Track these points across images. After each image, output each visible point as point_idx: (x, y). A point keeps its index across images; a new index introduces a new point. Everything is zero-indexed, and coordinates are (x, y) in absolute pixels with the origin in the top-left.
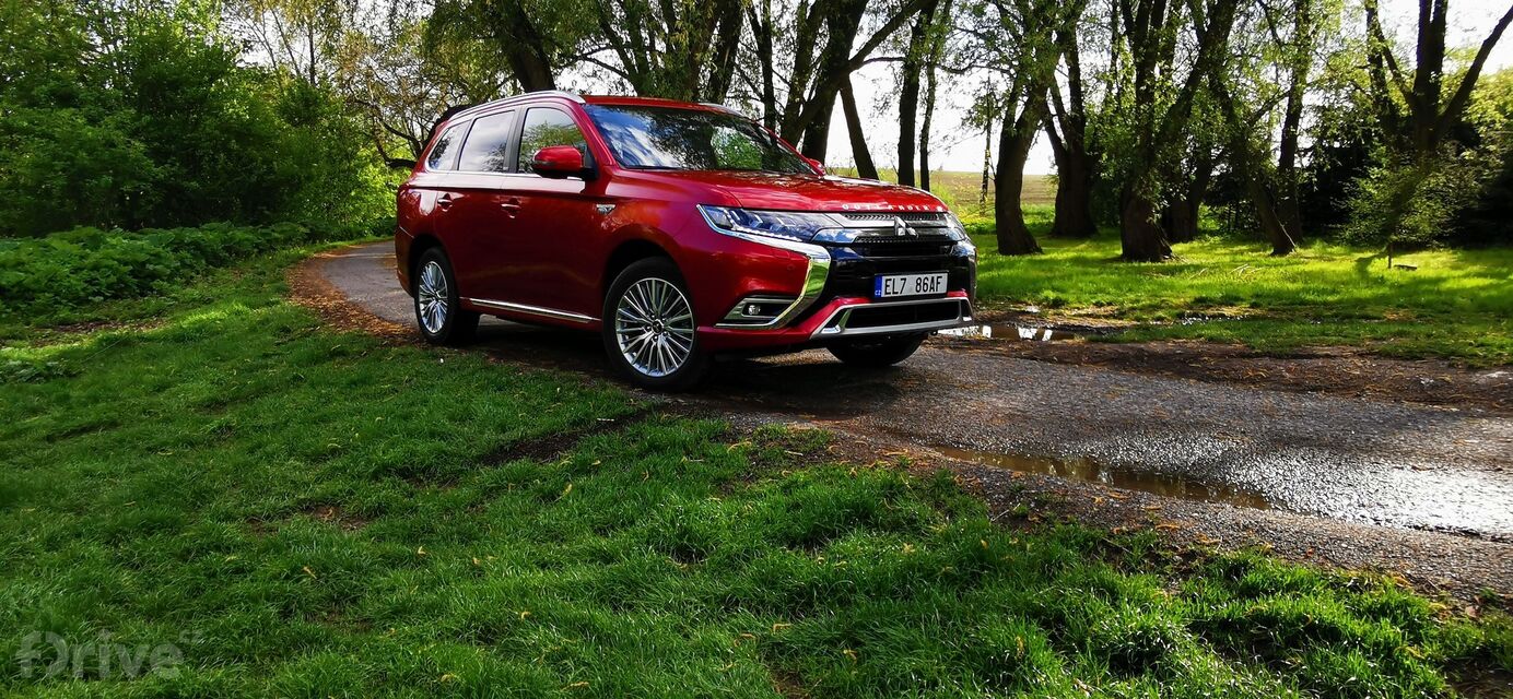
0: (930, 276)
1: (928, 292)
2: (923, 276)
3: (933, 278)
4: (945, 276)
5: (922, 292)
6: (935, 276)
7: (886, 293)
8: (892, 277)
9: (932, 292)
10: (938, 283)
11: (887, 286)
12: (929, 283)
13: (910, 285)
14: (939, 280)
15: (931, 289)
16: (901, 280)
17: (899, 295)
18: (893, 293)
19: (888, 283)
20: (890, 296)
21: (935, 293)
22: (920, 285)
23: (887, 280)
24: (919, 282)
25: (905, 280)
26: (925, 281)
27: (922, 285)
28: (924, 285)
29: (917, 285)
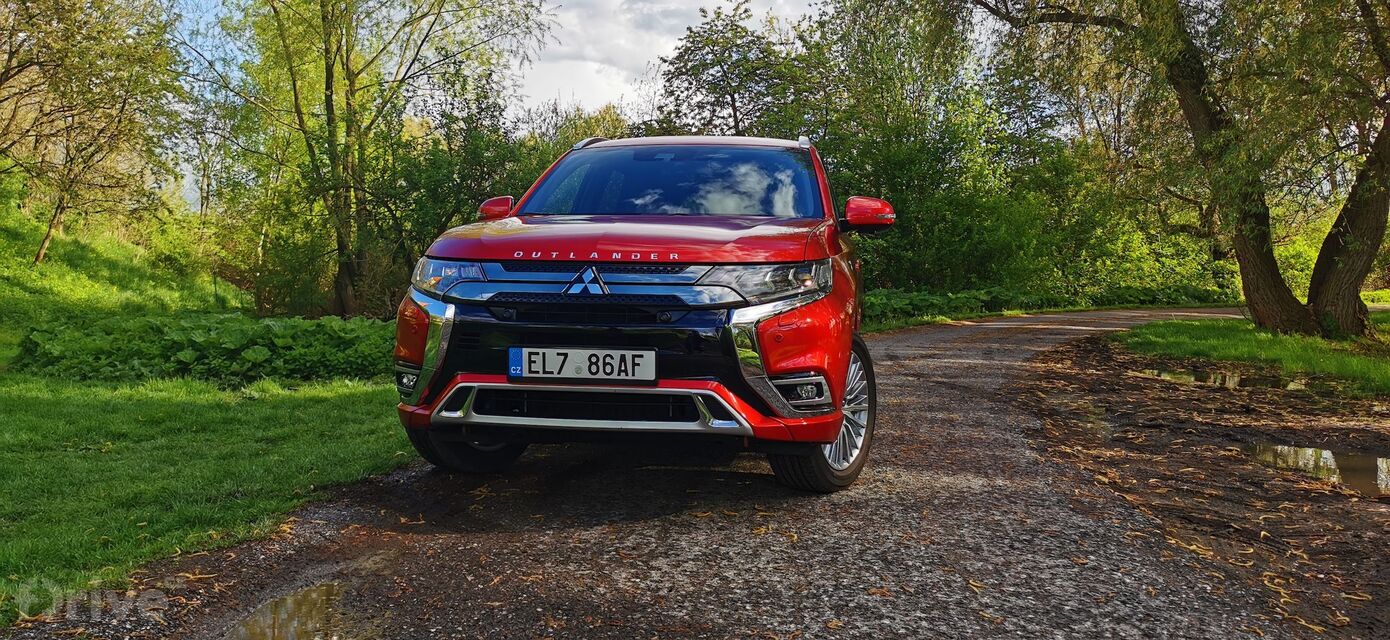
0: (617, 354)
1: (614, 376)
2: (601, 353)
3: (623, 358)
4: (652, 354)
5: (601, 375)
6: (629, 354)
7: (530, 371)
8: (541, 351)
9: (623, 376)
10: (634, 365)
11: (531, 362)
12: (616, 363)
13: (576, 362)
14: (637, 360)
15: (620, 371)
16: (558, 354)
17: (555, 375)
18: (545, 372)
19: (533, 358)
20: (541, 375)
21: (630, 377)
22: (596, 363)
23: (530, 354)
24: (594, 359)
25: (566, 355)
26: (608, 360)
27: (600, 364)
28: (605, 364)
29: (591, 363)
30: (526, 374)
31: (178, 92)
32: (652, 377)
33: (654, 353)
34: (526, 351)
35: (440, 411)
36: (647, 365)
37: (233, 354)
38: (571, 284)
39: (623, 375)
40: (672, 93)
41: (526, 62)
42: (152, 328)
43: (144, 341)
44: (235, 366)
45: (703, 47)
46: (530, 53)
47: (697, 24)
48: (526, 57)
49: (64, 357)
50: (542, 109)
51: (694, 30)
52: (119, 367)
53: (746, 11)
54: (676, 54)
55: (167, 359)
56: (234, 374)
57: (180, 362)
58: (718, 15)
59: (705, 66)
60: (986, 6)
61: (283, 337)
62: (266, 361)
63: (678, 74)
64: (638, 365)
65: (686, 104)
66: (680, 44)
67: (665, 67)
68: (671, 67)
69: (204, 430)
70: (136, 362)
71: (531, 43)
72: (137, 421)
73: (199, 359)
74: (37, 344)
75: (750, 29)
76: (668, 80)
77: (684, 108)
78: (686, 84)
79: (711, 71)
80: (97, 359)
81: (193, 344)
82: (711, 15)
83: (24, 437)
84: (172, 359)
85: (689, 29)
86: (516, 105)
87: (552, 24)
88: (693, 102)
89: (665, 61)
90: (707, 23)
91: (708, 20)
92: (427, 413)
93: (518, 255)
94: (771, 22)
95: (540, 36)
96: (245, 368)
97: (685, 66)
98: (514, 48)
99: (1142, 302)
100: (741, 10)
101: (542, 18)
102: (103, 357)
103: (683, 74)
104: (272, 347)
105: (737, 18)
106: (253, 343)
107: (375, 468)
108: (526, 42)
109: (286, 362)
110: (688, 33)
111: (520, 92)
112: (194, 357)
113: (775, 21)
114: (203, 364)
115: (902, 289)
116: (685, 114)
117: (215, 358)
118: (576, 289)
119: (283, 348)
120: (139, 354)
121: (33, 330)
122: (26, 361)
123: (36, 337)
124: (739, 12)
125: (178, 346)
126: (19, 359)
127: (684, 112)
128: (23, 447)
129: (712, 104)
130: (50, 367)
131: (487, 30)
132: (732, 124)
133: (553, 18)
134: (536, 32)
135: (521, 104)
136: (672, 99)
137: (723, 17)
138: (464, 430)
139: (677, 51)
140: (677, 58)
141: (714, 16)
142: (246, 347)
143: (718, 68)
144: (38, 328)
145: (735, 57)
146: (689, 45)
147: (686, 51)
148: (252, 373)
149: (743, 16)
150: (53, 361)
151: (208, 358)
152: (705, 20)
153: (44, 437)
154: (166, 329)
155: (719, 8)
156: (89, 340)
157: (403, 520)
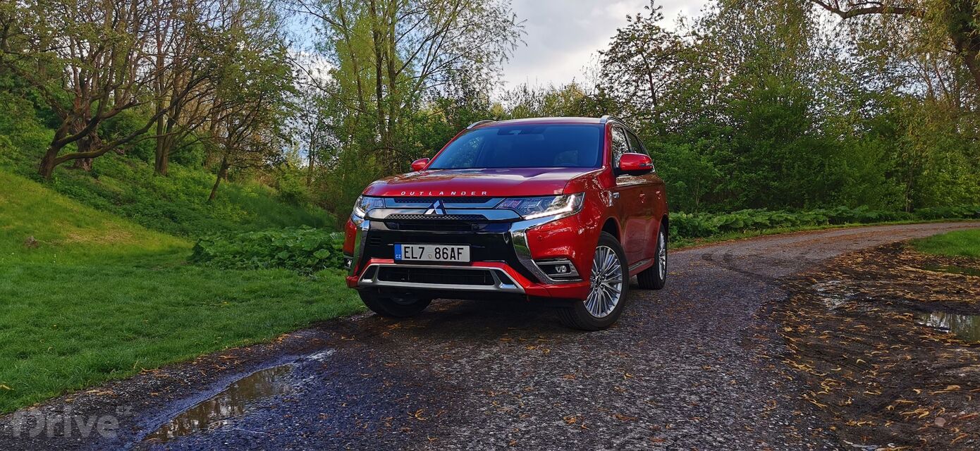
0: (449, 247)
1: (448, 260)
2: (441, 247)
3: (453, 249)
5: (442, 259)
6: (456, 247)
7: (406, 257)
8: (411, 246)
10: (459, 253)
11: (406, 252)
12: (449, 252)
13: (428, 253)
14: (460, 251)
15: (451, 257)
16: (420, 248)
17: (418, 259)
18: (413, 258)
19: (407, 250)
20: (411, 259)
21: (457, 260)
22: (439, 253)
23: (405, 248)
24: (438, 251)
25: (423, 248)
26: (445, 251)
27: (441, 253)
28: (444, 253)
29: (437, 253)
30: (403, 259)
31: (292, 90)
32: (468, 261)
33: (469, 247)
34: (403, 246)
35: (361, 280)
36: (465, 253)
37: (309, 254)
38: (427, 209)
39: (453, 259)
40: (607, 75)
41: (505, 59)
42: (266, 239)
43: (262, 247)
44: (310, 262)
45: (629, 43)
46: (507, 53)
47: (624, 26)
48: (504, 55)
49: (216, 256)
50: (516, 90)
51: (622, 30)
52: (246, 262)
53: (659, 15)
54: (610, 47)
55: (273, 257)
56: (309, 266)
57: (279, 259)
58: (639, 19)
59: (631, 55)
60: (822, 4)
61: (338, 243)
62: (327, 258)
63: (612, 61)
64: (461, 253)
65: (617, 82)
66: (613, 41)
67: (603, 57)
68: (606, 57)
69: (278, 296)
70: (255, 259)
71: (507, 46)
72: (244, 291)
73: (290, 258)
74: (202, 249)
75: (662, 27)
76: (604, 66)
77: (616, 85)
78: (617, 69)
79: (635, 59)
80: (235, 257)
81: (286, 248)
82: (634, 19)
83: (180, 298)
84: (276, 257)
85: (619, 30)
86: (500, 88)
87: (521, 33)
88: (623, 81)
89: (602, 53)
90: (631, 26)
91: (632, 23)
92: (356, 280)
93: (403, 194)
94: (681, 21)
95: (513, 41)
96: (315, 263)
97: (615, 56)
98: (497, 50)
99: (966, 216)
100: (656, 15)
101: (514, 29)
102: (238, 256)
103: (615, 61)
104: (331, 249)
105: (653, 20)
106: (320, 247)
107: (342, 314)
108: (504, 45)
109: (338, 259)
110: (618, 33)
111: (502, 79)
112: (288, 256)
113: (684, 20)
114: (293, 260)
115: (765, 209)
116: (617, 89)
117: (299, 256)
118: (430, 212)
119: (337, 250)
120: (257, 254)
121: (201, 240)
122: (196, 259)
123: (202, 244)
124: (654, 16)
125: (278, 249)
126: (193, 257)
127: (616, 87)
128: (179, 304)
129: (636, 81)
130: (208, 262)
131: (479, 39)
132: (651, 95)
133: (522, 29)
134: (510, 38)
135: (502, 86)
136: (606, 79)
137: (642, 20)
138: (379, 290)
139: (611, 46)
140: (611, 51)
141: (636, 20)
142: (317, 249)
143: (640, 56)
144: (204, 239)
145: (652, 47)
146: (619, 41)
147: (617, 46)
148: (319, 266)
149: (657, 18)
150: (209, 258)
151: (295, 256)
152: (630, 23)
153: (191, 299)
154: (273, 239)
155: (639, 14)
156: (231, 246)
157: (343, 338)
